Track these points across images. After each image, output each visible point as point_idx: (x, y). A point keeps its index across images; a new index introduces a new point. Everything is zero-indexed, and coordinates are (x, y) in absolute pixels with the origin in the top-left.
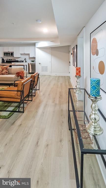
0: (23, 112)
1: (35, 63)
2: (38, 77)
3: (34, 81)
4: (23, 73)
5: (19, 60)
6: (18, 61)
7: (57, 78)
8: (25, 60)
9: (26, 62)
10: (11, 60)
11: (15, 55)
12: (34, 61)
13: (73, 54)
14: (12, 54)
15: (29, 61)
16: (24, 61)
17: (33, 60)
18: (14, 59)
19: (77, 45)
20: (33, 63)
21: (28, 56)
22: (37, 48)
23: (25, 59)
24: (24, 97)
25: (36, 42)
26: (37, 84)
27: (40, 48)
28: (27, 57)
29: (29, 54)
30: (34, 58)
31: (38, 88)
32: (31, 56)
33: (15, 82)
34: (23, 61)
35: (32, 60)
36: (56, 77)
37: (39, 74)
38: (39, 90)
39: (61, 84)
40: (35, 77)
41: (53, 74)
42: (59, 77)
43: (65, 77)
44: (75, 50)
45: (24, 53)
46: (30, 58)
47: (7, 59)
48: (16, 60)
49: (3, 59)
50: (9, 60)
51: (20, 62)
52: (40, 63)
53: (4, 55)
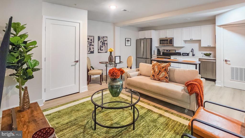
5: (181, 51)
6: (179, 54)
9: (193, 55)
10: (170, 51)
11: (176, 44)
12: (210, 54)
14: (171, 41)
15: (200, 55)
16: (191, 54)
18: (174, 50)
20: (208, 57)
21: (198, 44)
23: (192, 51)
27: (226, 26)
28: (195, 46)
29: (199, 41)
30: (212, 48)
34: (188, 54)
35: (206, 52)
45: (190, 40)
46: (201, 48)
47: (164, 50)
48: (177, 51)
49: (158, 50)
50: (167, 51)
51: (184, 55)
52: (226, 61)
53: (160, 44)
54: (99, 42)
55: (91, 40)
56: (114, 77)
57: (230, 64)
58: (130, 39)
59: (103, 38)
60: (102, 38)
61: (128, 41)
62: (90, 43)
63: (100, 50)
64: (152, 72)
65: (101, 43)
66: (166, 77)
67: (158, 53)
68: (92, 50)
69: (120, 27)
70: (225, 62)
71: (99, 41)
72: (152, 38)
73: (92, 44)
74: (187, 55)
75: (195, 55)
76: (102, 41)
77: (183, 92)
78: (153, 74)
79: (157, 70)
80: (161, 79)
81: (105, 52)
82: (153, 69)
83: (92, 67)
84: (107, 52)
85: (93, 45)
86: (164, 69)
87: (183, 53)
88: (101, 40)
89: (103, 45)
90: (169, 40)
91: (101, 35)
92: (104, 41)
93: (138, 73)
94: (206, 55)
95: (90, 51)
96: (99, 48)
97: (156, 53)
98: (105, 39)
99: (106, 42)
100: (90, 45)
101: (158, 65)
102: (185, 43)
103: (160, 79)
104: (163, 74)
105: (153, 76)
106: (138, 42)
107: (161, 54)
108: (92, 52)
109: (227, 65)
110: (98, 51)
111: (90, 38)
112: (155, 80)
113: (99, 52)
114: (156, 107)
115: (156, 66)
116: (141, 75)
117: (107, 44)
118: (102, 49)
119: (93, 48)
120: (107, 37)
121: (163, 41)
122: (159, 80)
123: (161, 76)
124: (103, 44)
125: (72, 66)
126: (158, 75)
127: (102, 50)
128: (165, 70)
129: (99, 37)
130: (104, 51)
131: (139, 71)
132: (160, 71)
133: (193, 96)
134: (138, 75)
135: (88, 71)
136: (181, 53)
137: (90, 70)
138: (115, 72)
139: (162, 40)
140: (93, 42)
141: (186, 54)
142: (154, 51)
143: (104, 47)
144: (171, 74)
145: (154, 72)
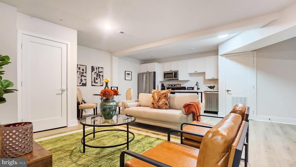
1: (218, 91)
5: (186, 85)
6: (184, 88)
8: (196, 85)
10: (174, 86)
11: (181, 77)
12: (215, 86)
14: (176, 75)
15: (204, 88)
16: (196, 88)
18: (179, 85)
20: (212, 90)
21: (203, 77)
28: (200, 80)
29: (204, 74)
32: (208, 76)
34: (193, 89)
35: (209, 85)
45: (194, 72)
46: (206, 81)
47: (169, 85)
48: (182, 86)
49: (163, 85)
50: (172, 85)
52: (228, 91)
53: (164, 78)
54: (93, 73)
55: (83, 70)
56: (107, 96)
57: (231, 94)
58: (130, 73)
59: (98, 68)
60: (96, 68)
61: (129, 74)
62: (81, 74)
63: (94, 83)
64: (152, 100)
65: (95, 74)
66: (166, 104)
67: (162, 87)
68: (84, 82)
69: (119, 58)
70: (227, 93)
71: (92, 71)
72: (155, 72)
73: (84, 74)
74: (191, 89)
75: (199, 89)
76: (96, 73)
77: (181, 115)
78: (153, 102)
79: (156, 98)
80: (161, 106)
81: (101, 86)
82: (153, 96)
83: (83, 101)
84: (102, 86)
85: (85, 77)
86: (164, 95)
87: (188, 88)
88: (95, 71)
89: (98, 77)
90: (174, 73)
91: (96, 65)
92: (99, 72)
93: (137, 103)
94: (210, 87)
95: (81, 83)
96: (93, 81)
97: (160, 87)
98: (100, 70)
99: (101, 74)
100: (82, 76)
101: (158, 92)
102: (190, 76)
103: (159, 107)
104: (163, 100)
105: (153, 104)
106: (140, 76)
107: (166, 88)
108: (84, 85)
109: (229, 95)
110: (92, 83)
111: (82, 68)
112: (155, 108)
113: (92, 85)
114: (154, 134)
115: (156, 94)
116: (140, 106)
117: (102, 76)
118: (96, 81)
119: (86, 80)
120: (103, 68)
121: (167, 75)
122: (159, 108)
123: (160, 103)
124: (98, 75)
125: (57, 94)
126: (157, 102)
127: (97, 83)
128: (165, 96)
129: (92, 67)
130: (99, 84)
131: (138, 102)
132: (160, 98)
133: (191, 116)
134: (137, 106)
135: (78, 104)
136: (186, 88)
137: (82, 103)
138: (107, 91)
140: (86, 73)
143: (99, 79)
144: (171, 101)
145: (154, 100)
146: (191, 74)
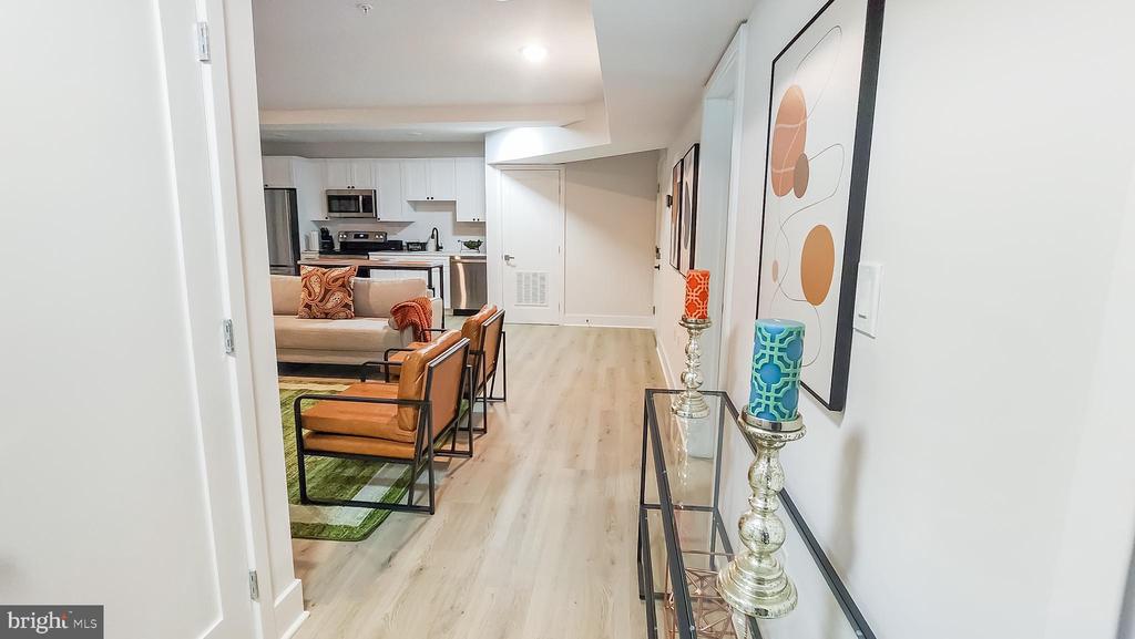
0: (431, 510)
1: (485, 258)
2: (500, 333)
3: (480, 353)
4: (424, 307)
5: (404, 236)
6: (397, 246)
7: (591, 340)
8: (432, 236)
9: (438, 248)
10: (366, 236)
11: (387, 211)
12: (479, 243)
13: (675, 201)
14: (368, 203)
15: (455, 247)
16: (431, 245)
17: (475, 239)
18: (380, 233)
19: (697, 147)
20: (473, 253)
21: (450, 214)
22: (494, 165)
23: (435, 235)
24: (434, 434)
25: (491, 133)
26: (493, 372)
27: (506, 168)
28: (442, 220)
29: (451, 205)
30: (479, 226)
31: (498, 393)
32: (464, 215)
33: (386, 360)
34: (423, 247)
35: (468, 239)
36: (588, 332)
37: (502, 316)
38: (504, 399)
39: (612, 372)
40: (485, 327)
41: (575, 321)
42: (602, 332)
43: (629, 331)
44: (688, 178)
45: (426, 200)
46: (459, 227)
47: (346, 233)
48: (390, 238)
49: (325, 235)
50: (357, 236)
51: (411, 250)
52: (507, 258)
53: (330, 210)
57: (514, 268)
64: (303, 295)
66: (347, 306)
67: (322, 245)
70: (505, 262)
72: (295, 190)
74: (419, 247)
75: (442, 248)
77: (386, 331)
78: (307, 301)
79: (317, 290)
80: (332, 312)
82: (305, 286)
86: (340, 282)
87: (408, 244)
90: (361, 198)
94: (471, 246)
97: (316, 246)
101: (319, 273)
102: (415, 210)
103: (327, 314)
104: (337, 297)
105: (308, 306)
107: (337, 247)
109: (510, 269)
112: (315, 318)
115: (314, 279)
121: (339, 202)
122: (327, 316)
123: (329, 305)
126: (321, 301)
128: (343, 285)
132: (327, 291)
133: (409, 332)
136: (404, 244)
139: (340, 198)
141: (418, 244)
142: (308, 239)
144: (361, 297)
145: (310, 295)
146: (415, 204)
